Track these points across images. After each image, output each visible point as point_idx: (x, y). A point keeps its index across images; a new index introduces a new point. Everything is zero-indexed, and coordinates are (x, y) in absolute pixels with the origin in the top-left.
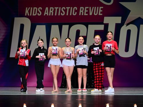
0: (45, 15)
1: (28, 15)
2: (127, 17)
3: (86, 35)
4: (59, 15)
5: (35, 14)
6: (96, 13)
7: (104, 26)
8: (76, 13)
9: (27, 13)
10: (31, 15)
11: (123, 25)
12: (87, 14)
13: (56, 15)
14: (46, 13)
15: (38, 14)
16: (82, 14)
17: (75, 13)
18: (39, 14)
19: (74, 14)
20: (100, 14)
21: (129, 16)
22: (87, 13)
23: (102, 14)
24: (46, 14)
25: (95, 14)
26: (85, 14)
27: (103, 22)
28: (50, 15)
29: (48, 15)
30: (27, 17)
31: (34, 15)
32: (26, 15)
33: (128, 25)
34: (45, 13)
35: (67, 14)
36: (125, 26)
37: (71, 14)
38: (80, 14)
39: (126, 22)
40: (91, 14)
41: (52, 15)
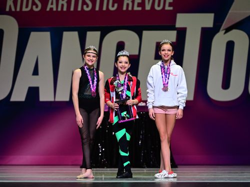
0: (48, 9)
1: (13, 9)
2: (227, 14)
3: (137, 53)
4: (79, 9)
5: (27, 7)
6: (159, 6)
7: (178, 33)
8: (116, 5)
9: (10, 6)
10: (18, 9)
11: (218, 31)
12: (140, 9)
13: (72, 9)
14: (52, 6)
15: (34, 7)
16: (130, 8)
17: (113, 6)
18: (37, 7)
19: (111, 8)
20: (167, 8)
21: (230, 12)
22: (139, 5)
23: (171, 8)
24: (51, 9)
25: (157, 8)
26: (136, 8)
27: (175, 26)
28: (59, 9)
29: (55, 9)
30: (10, 13)
31: (24, 9)
32: (7, 9)
33: (228, 30)
34: (49, 6)
35: (97, 8)
36: (221, 33)
37: (104, 9)
38: (125, 8)
39: (225, 25)
40: (148, 7)
41: (65, 9)
